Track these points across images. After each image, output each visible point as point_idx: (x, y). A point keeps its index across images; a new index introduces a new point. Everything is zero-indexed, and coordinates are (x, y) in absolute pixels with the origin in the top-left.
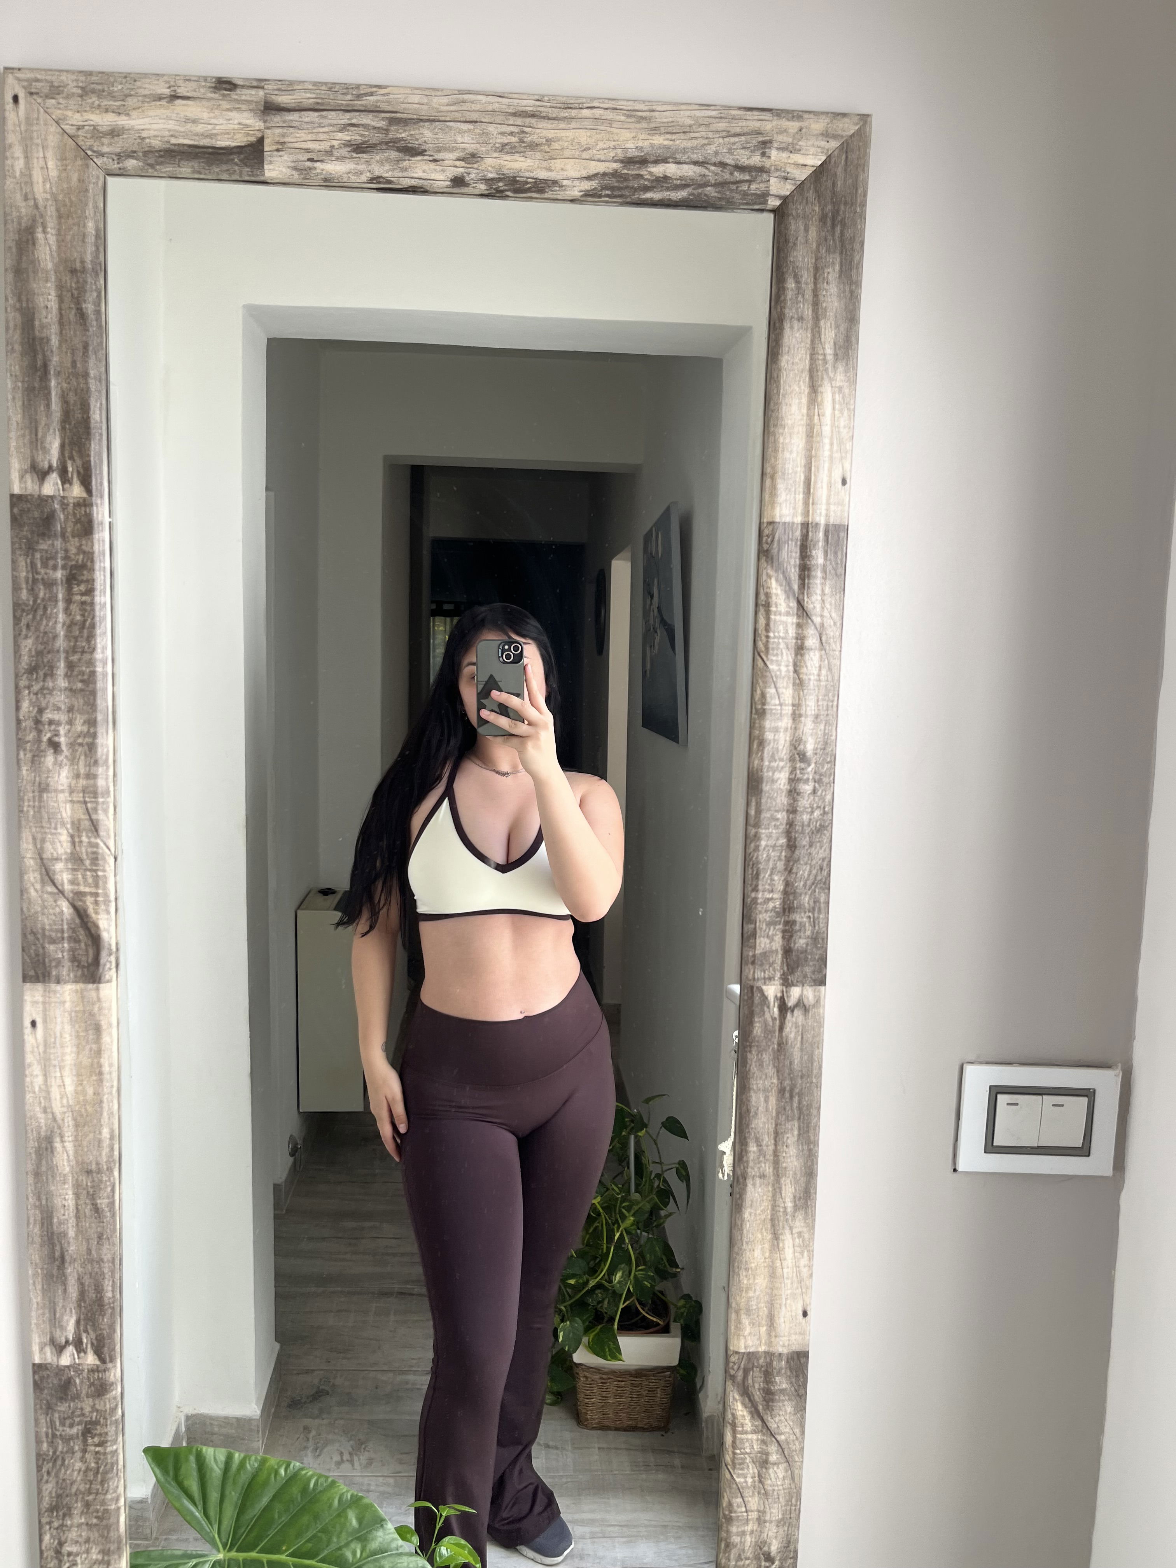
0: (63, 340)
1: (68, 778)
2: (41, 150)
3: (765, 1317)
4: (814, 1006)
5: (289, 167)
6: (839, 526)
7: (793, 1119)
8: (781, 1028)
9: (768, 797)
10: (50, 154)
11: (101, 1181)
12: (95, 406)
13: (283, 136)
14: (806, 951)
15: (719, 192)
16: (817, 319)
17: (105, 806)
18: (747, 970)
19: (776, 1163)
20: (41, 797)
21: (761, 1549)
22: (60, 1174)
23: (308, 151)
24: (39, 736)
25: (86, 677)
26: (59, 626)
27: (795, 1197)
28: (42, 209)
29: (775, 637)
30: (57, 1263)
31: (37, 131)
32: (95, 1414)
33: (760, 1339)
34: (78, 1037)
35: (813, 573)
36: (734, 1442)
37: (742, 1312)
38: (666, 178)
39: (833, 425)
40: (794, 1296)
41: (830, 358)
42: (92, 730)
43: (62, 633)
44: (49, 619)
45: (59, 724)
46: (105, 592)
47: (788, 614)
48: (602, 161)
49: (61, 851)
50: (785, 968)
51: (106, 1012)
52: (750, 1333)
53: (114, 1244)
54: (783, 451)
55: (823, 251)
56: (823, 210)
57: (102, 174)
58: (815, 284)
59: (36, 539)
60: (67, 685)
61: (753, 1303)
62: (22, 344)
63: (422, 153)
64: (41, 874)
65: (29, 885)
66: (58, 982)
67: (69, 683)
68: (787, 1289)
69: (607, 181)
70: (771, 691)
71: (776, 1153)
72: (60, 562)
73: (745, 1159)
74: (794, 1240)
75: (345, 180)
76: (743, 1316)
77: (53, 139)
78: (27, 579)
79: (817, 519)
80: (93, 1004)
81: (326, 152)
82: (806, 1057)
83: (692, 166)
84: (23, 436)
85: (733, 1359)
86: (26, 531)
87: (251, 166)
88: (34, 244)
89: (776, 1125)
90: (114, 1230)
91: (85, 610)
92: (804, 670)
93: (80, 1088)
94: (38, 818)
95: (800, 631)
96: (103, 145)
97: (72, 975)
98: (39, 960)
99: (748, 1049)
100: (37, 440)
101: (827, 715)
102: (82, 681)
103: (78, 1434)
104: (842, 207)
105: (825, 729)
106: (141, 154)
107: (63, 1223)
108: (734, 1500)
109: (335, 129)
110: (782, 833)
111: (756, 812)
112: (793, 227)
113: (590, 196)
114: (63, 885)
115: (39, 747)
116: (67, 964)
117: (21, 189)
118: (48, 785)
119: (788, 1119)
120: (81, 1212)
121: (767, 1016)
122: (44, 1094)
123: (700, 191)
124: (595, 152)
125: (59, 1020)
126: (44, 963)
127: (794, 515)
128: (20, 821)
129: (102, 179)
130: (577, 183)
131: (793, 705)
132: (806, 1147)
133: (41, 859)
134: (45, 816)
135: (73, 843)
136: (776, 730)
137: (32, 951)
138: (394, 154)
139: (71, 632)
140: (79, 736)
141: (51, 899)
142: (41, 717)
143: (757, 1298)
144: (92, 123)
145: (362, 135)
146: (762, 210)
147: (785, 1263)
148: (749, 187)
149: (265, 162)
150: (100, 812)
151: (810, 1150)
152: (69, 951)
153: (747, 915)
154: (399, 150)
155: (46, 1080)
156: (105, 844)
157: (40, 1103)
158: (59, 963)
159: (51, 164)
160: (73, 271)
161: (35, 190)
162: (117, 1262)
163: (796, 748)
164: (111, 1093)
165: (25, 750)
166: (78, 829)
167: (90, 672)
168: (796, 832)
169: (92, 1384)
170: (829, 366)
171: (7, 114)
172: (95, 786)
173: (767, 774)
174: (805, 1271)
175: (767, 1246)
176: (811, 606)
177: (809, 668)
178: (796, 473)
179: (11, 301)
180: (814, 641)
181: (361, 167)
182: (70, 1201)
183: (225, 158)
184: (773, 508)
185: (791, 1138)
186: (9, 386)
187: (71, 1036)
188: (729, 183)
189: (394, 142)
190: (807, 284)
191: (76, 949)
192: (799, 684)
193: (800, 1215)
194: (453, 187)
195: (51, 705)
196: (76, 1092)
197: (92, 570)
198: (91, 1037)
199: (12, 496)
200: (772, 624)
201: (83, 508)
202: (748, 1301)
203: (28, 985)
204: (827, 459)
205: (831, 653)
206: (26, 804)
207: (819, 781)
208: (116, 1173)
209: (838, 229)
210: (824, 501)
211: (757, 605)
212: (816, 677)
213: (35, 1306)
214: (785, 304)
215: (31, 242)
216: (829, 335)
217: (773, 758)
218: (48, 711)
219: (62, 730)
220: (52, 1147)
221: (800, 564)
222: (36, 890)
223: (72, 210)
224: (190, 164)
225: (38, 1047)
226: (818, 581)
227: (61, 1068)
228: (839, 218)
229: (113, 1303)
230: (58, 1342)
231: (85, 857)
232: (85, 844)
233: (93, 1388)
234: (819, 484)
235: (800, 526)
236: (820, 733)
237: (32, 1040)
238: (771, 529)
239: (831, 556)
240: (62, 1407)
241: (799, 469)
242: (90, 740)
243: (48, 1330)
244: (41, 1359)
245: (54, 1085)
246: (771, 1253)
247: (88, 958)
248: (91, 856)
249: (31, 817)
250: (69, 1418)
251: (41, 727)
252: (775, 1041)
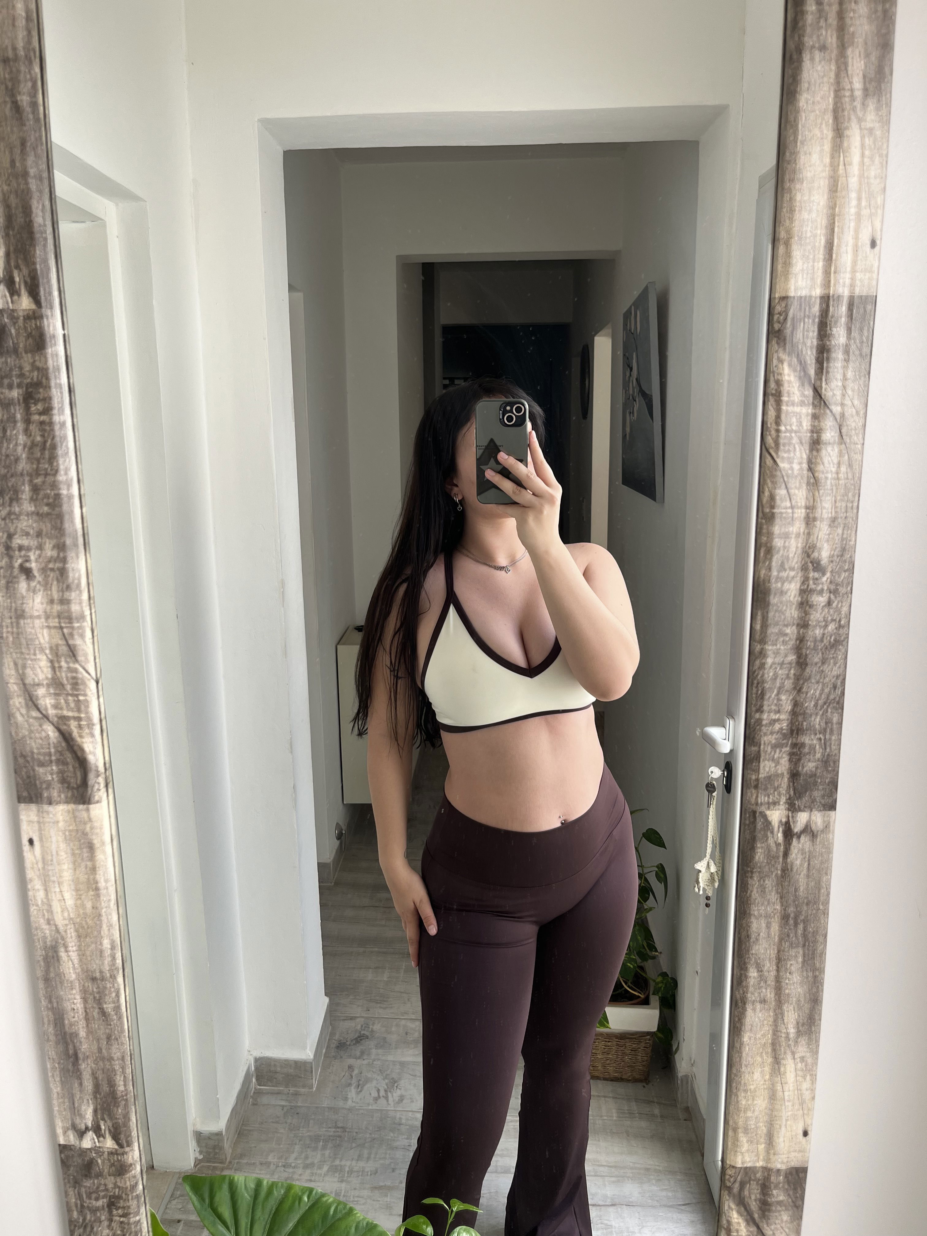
1: (42, 604)
3: (763, 1136)
4: (822, 831)
6: (867, 297)
7: (797, 947)
8: (786, 854)
9: (776, 611)
11: (105, 988)
12: (37, 208)
14: (815, 775)
16: (842, 47)
17: (80, 631)
18: (749, 794)
19: (778, 989)
20: (18, 623)
22: (67, 981)
24: (11, 562)
25: (51, 500)
26: (20, 449)
27: (798, 1023)
29: (786, 431)
30: (71, 1060)
32: (117, 1190)
33: (757, 1155)
34: (73, 854)
35: (833, 355)
37: (740, 1130)
39: (861, 176)
40: (795, 1118)
41: (858, 93)
42: (62, 555)
43: (23, 456)
44: (9, 441)
45: (29, 549)
46: (63, 411)
47: (802, 404)
49: (41, 676)
50: (792, 793)
51: (98, 831)
52: (748, 1151)
53: (122, 1044)
54: (800, 211)
58: (840, 4)
61: (752, 1124)
64: (25, 699)
65: (15, 710)
66: (50, 803)
67: (35, 506)
68: (787, 1111)
70: (781, 492)
71: (778, 980)
72: (16, 381)
73: (744, 985)
74: (796, 1064)
76: (742, 1135)
79: (840, 291)
80: (85, 824)
82: (813, 884)
85: (730, 1174)
89: (779, 951)
90: (122, 1031)
91: (45, 430)
92: (820, 468)
93: (79, 902)
94: (17, 644)
95: (816, 423)
97: (63, 796)
98: (30, 782)
99: (749, 875)
101: (846, 518)
102: (48, 505)
103: (103, 1206)
105: (843, 534)
107: (74, 1025)
110: (791, 649)
111: (762, 627)
114: (46, 709)
115: (11, 573)
116: (57, 786)
118: (23, 611)
119: (791, 946)
120: (90, 1015)
121: (771, 841)
122: (45, 907)
125: (54, 839)
126: (35, 785)
127: (813, 287)
131: (807, 508)
132: (810, 974)
133: (24, 684)
134: (24, 642)
135: (53, 668)
136: (786, 536)
137: (23, 773)
139: (32, 453)
140: (50, 561)
141: (37, 724)
142: (11, 542)
143: (756, 1118)
147: (786, 1088)
150: (76, 637)
151: (815, 977)
152: (58, 773)
155: (47, 895)
156: (85, 669)
157: (44, 915)
158: (49, 785)
162: (127, 1058)
163: (809, 556)
164: (108, 907)
166: (57, 655)
167: (55, 494)
168: (807, 648)
169: (113, 1165)
170: (858, 104)
172: (69, 611)
173: (775, 585)
174: (807, 1095)
175: (767, 1069)
176: (830, 393)
177: (826, 465)
178: (815, 236)
180: (833, 434)
182: (79, 1004)
184: (787, 279)
185: (795, 964)
187: (66, 853)
190: (830, 5)
191: (65, 772)
192: (814, 483)
193: (803, 1041)
195: (19, 530)
196: (76, 906)
197: (48, 387)
198: (85, 855)
200: (783, 416)
201: (33, 322)
202: (746, 1121)
203: (22, 806)
204: (853, 217)
205: (852, 446)
206: (5, 630)
207: (834, 592)
208: (120, 979)
210: (849, 269)
211: (766, 394)
212: (834, 475)
213: (55, 1096)
214: (805, 31)
216: (858, 66)
217: (782, 568)
218: (15, 537)
219: (32, 556)
220: (57, 956)
221: (818, 345)
222: (22, 715)
225: (37, 863)
226: (839, 364)
227: (60, 883)
229: (126, 1095)
230: (79, 1127)
231: (65, 682)
232: (64, 669)
233: (113, 1168)
234: (843, 249)
235: (818, 301)
236: (837, 538)
237: (31, 856)
238: (783, 305)
239: (855, 334)
240: (88, 1183)
241: (819, 232)
242: (58, 565)
243: (69, 1116)
244: (65, 1141)
245: (55, 899)
246: (771, 1075)
247: (77, 780)
248: (71, 681)
249: (10, 643)
250: (94, 1192)
251: (11, 553)
252: (779, 867)
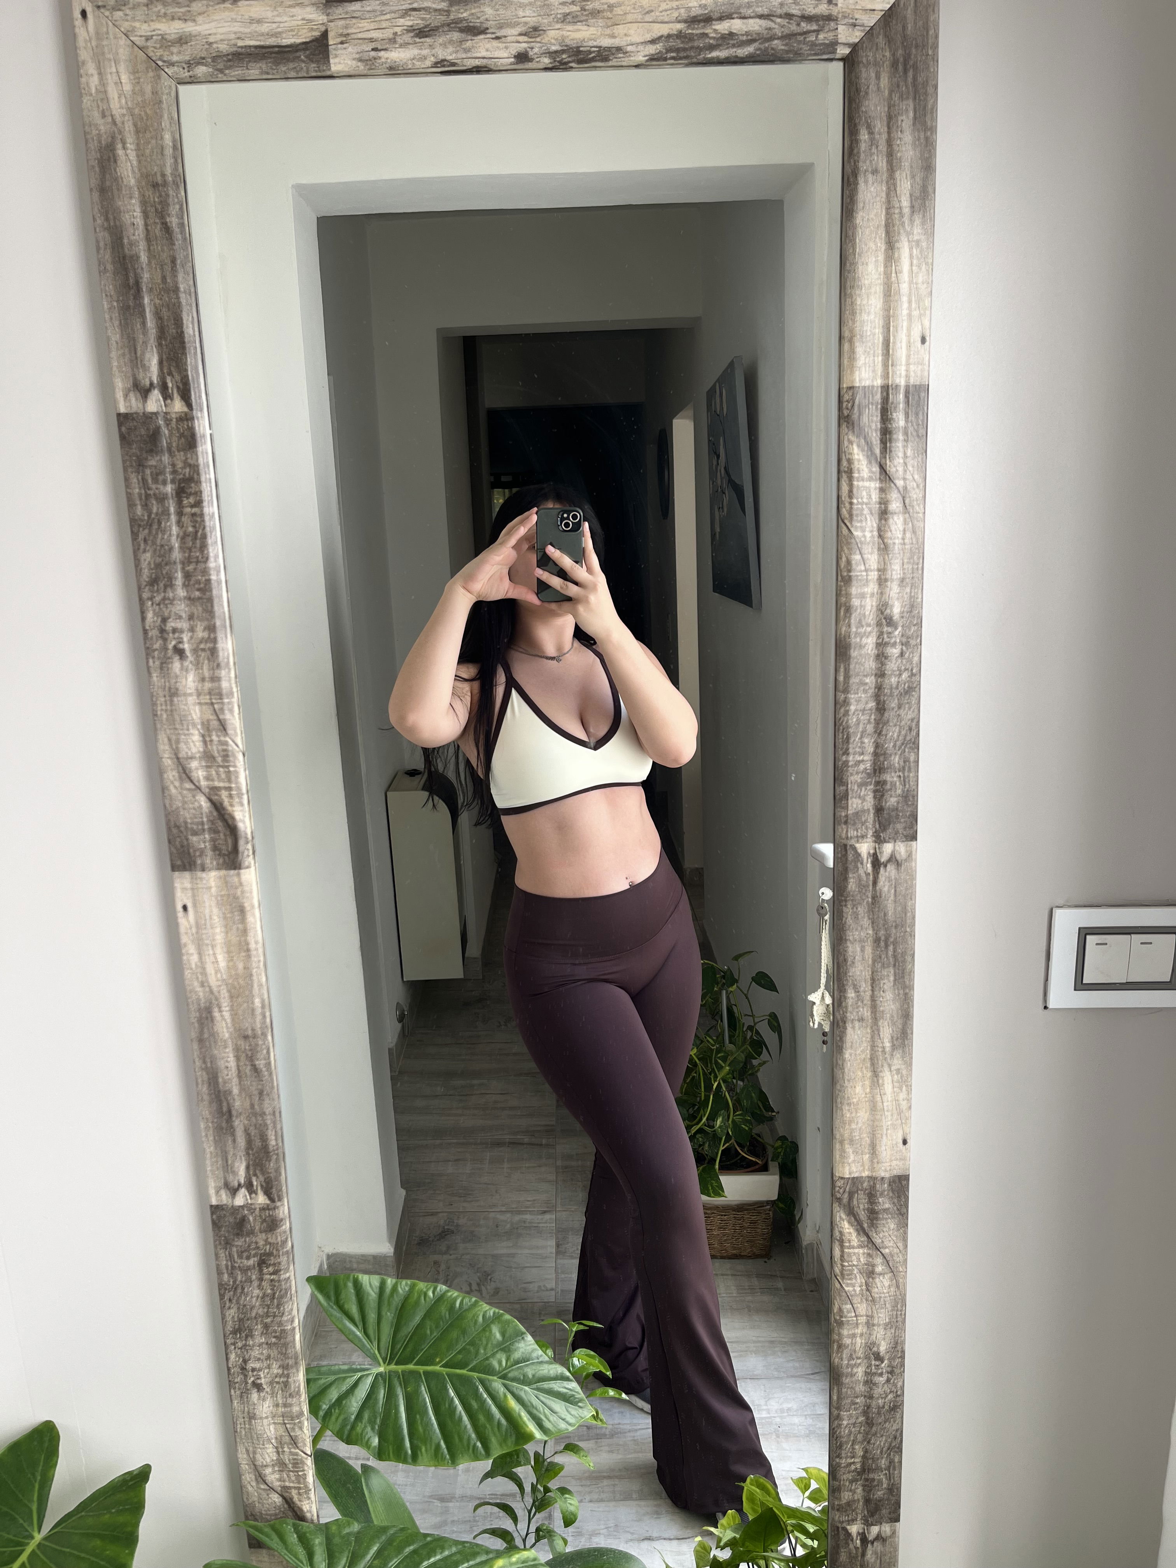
0: (151, 256)
1: (194, 682)
2: (113, 65)
3: (867, 1146)
4: (906, 860)
5: (354, 59)
6: (920, 386)
7: (888, 967)
8: (875, 883)
9: (856, 663)
10: (122, 68)
11: (257, 1045)
12: (187, 320)
13: (346, 27)
14: (897, 809)
15: (786, 45)
16: (891, 170)
17: (229, 707)
18: (840, 830)
19: (874, 1008)
20: (172, 701)
21: (871, 1350)
22: (221, 1040)
23: (371, 40)
24: (165, 644)
25: (202, 586)
26: (174, 538)
27: (892, 1038)
28: (120, 125)
29: (858, 503)
31: (107, 46)
32: (268, 1246)
33: (863, 1165)
34: (225, 918)
35: (895, 436)
36: (842, 1256)
37: (846, 1142)
38: (731, 34)
39: (911, 282)
40: (894, 1127)
41: (906, 211)
42: (212, 636)
43: (177, 545)
44: (164, 534)
45: (182, 631)
46: (212, 503)
47: (870, 479)
48: (666, 23)
49: (194, 750)
50: (877, 826)
51: (248, 895)
52: (854, 1161)
53: (273, 1100)
54: (860, 313)
55: (896, 97)
56: (894, 55)
57: (173, 84)
58: (889, 133)
59: (144, 455)
60: (185, 594)
61: (856, 1134)
62: (113, 263)
63: (484, 31)
64: (179, 772)
65: (169, 783)
66: (203, 870)
67: (187, 592)
68: (887, 1121)
69: (672, 43)
70: (856, 557)
71: (873, 999)
72: (169, 477)
73: (844, 1004)
74: (892, 1076)
75: (410, 66)
76: (847, 1146)
77: (124, 52)
78: (140, 495)
79: (897, 381)
80: (236, 888)
81: (390, 40)
82: (899, 909)
83: (758, 20)
84: (124, 355)
85: (839, 1183)
86: (135, 449)
87: (318, 62)
88: (115, 161)
89: (873, 973)
90: (273, 1087)
91: (196, 521)
92: (889, 534)
93: (231, 964)
94: (171, 720)
95: (883, 496)
96: (172, 54)
97: (215, 863)
98: (184, 851)
99: (843, 904)
100: (136, 358)
101: (913, 578)
102: (198, 590)
103: (254, 1265)
104: (914, 51)
105: (911, 592)
106: (210, 60)
107: (228, 1082)
108: (844, 1306)
109: (397, 15)
110: (871, 697)
111: (845, 678)
112: (864, 75)
113: (655, 60)
114: (199, 781)
115: (165, 654)
116: (209, 853)
117: (98, 107)
118: (177, 689)
119: (883, 966)
120: (243, 1072)
121: (861, 871)
122: (199, 970)
123: (767, 45)
124: (658, 14)
125: (207, 904)
126: (189, 853)
127: (874, 378)
128: (155, 724)
129: (174, 89)
130: (641, 48)
131: (879, 570)
132: (901, 992)
133: (178, 758)
134: (177, 718)
135: (205, 742)
136: (862, 596)
137: (177, 843)
138: (456, 36)
139: (184, 543)
140: (201, 642)
141: (190, 795)
142: (165, 625)
143: (860, 1129)
144: (159, 32)
145: (423, 19)
146: (831, 60)
147: (885, 1098)
148: (817, 37)
149: (331, 56)
150: (226, 712)
151: (906, 994)
152: (210, 841)
153: (839, 776)
154: (462, 30)
155: (201, 958)
156: (234, 742)
157: (197, 978)
158: (202, 852)
159: (124, 78)
160: (155, 186)
161: (112, 106)
162: (276, 1113)
163: (882, 613)
164: (258, 967)
165: (153, 658)
166: (208, 730)
167: (205, 580)
168: (884, 695)
169: (264, 1221)
170: (906, 219)
171: (77, 30)
172: (220, 688)
173: (854, 640)
174: (904, 1104)
175: (867, 1083)
176: (893, 470)
177: (894, 532)
178: (874, 335)
179: (99, 221)
180: (898, 504)
181: (425, 52)
182: (232, 1063)
183: (291, 56)
184: (852, 372)
185: (888, 983)
186: (106, 306)
187: (219, 917)
188: (796, 34)
189: (456, 23)
190: (880, 134)
191: (217, 840)
192: (884, 548)
193: (898, 1054)
194: (517, 63)
195: (173, 613)
196: (228, 967)
197: (198, 482)
198: (237, 918)
199: (119, 415)
200: (855, 490)
201: (185, 422)
202: (851, 1132)
203: (177, 873)
204: (905, 318)
205: (915, 515)
206: (159, 708)
207: (906, 644)
208: (270, 1038)
209: (910, 74)
210: (904, 362)
211: (839, 472)
212: (901, 541)
213: (208, 1156)
214: (859, 157)
215: (112, 160)
216: (905, 186)
217: (860, 624)
218: (170, 620)
219: (186, 637)
220: (211, 1016)
221: (881, 428)
222: (175, 787)
223: (149, 123)
224: (258, 65)
225: (191, 928)
226: (900, 444)
227: (213, 947)
228: (911, 63)
229: (277, 1149)
230: (232, 1185)
231: (216, 754)
232: (215, 743)
233: (265, 1224)
234: (898, 345)
235: (880, 390)
236: (906, 596)
237: (185, 923)
238: (851, 394)
239: (912, 417)
240: (239, 1242)
241: (877, 331)
242: (211, 645)
243: (222, 1175)
244: (218, 1201)
245: (208, 960)
246: (871, 1089)
247: (228, 847)
248: (222, 753)
249: (164, 720)
250: (245, 1251)
251: (165, 635)
252: (870, 895)
